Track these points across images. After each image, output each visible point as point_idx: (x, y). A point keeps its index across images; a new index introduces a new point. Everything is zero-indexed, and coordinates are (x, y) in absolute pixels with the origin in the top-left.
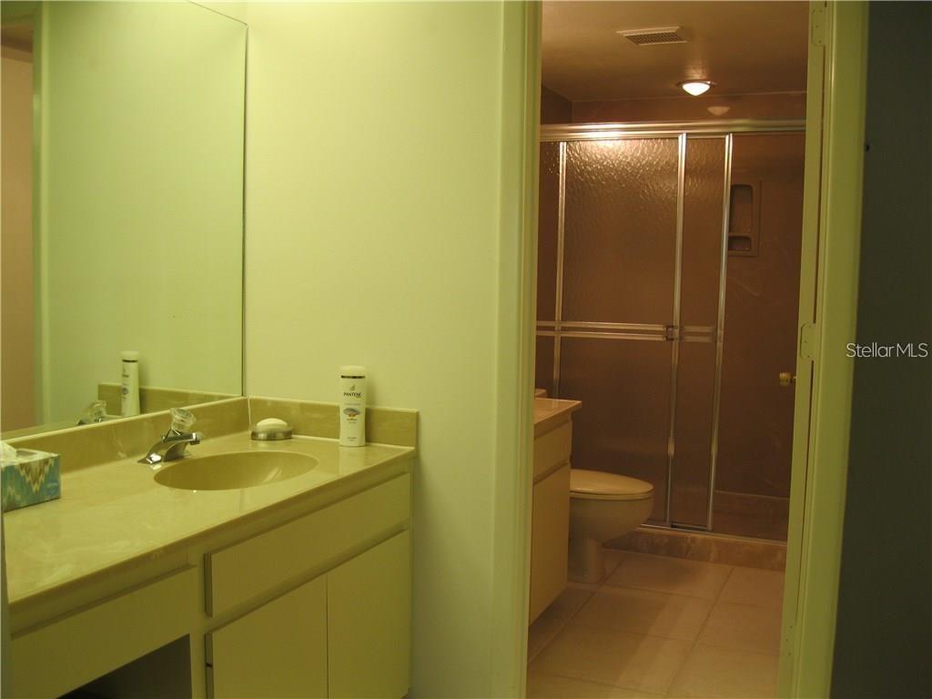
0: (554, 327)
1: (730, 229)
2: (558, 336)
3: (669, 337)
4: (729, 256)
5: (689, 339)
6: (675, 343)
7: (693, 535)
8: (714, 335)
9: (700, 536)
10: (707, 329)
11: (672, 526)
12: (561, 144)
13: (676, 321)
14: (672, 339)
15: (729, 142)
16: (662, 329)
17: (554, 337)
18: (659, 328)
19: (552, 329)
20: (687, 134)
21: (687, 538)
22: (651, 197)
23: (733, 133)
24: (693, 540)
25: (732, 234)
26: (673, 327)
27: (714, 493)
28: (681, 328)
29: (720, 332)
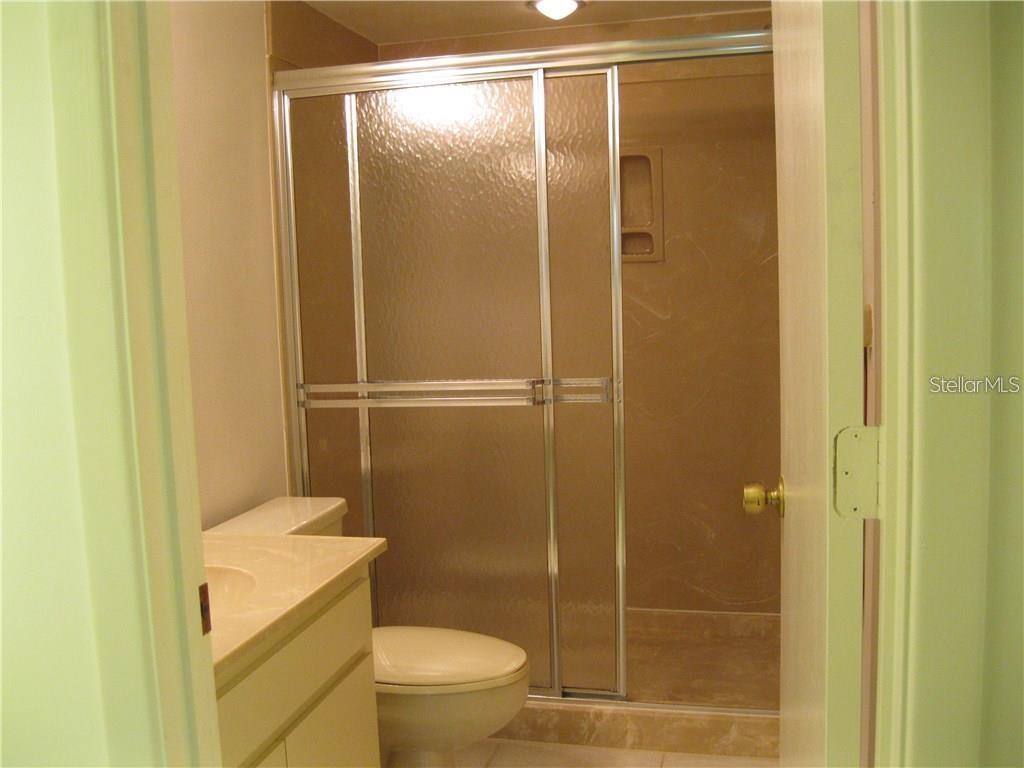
0: (357, 393)
1: (623, 222)
2: (363, 406)
3: (539, 398)
4: (624, 263)
5: (570, 398)
6: (549, 408)
7: (598, 707)
8: (608, 390)
9: (608, 708)
10: (595, 382)
11: (565, 695)
12: (347, 97)
13: (548, 374)
14: (543, 402)
15: (612, 77)
16: (524, 387)
17: (357, 409)
18: (521, 384)
19: (354, 396)
20: (546, 70)
21: (588, 714)
22: (495, 176)
23: (618, 64)
24: (599, 715)
25: (628, 230)
26: (543, 382)
27: (626, 614)
28: (556, 383)
29: (619, 385)
